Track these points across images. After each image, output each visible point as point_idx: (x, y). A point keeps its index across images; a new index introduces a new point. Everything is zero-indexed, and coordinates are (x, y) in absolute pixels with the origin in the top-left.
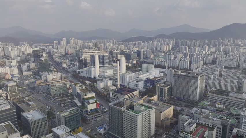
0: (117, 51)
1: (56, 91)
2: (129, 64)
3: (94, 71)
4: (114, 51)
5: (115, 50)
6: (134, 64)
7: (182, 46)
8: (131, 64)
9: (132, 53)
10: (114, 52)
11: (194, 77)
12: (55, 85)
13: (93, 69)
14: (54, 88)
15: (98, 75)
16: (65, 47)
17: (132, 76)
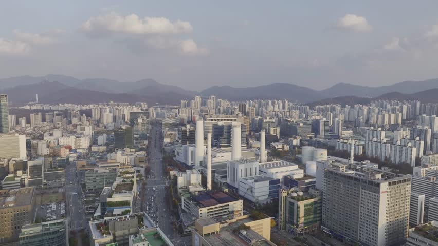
0: (270, 119)
1: (95, 183)
2: (283, 146)
3: (194, 153)
4: (266, 119)
5: (268, 118)
6: (294, 146)
7: (423, 115)
8: (288, 146)
9: (301, 124)
10: (264, 121)
11: (371, 183)
12: (97, 171)
13: (191, 149)
14: (92, 176)
15: (201, 162)
16: (191, 111)
17: (251, 169)
